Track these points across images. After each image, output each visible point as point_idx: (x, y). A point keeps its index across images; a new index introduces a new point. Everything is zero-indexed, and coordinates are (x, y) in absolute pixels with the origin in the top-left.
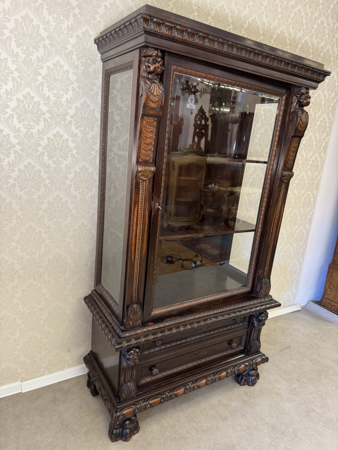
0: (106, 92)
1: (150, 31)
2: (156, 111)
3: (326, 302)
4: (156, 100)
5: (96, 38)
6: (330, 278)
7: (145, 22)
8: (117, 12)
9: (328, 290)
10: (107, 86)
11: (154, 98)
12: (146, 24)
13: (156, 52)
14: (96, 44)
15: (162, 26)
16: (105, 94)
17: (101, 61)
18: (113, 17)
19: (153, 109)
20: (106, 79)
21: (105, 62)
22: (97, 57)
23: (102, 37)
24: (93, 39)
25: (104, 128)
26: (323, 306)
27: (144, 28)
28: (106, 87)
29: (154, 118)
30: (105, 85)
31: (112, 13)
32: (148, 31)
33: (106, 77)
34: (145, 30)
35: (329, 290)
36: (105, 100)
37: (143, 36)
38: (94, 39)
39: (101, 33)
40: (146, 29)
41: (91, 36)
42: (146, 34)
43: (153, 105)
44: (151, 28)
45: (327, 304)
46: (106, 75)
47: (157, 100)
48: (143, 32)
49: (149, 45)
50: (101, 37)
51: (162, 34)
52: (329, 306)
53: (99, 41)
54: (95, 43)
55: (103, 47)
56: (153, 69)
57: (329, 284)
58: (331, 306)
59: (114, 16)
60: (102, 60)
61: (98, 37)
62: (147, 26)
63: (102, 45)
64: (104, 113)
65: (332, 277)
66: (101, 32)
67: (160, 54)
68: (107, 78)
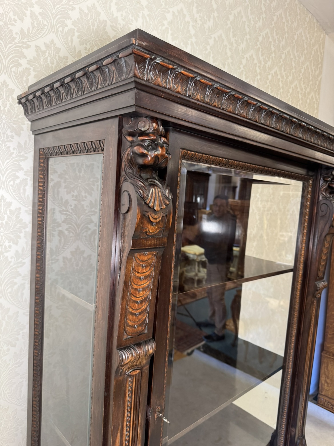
0: (42, 186)
1: (148, 84)
2: (157, 238)
3: (324, 400)
4: (158, 220)
5: (21, 95)
6: (326, 370)
7: (138, 65)
8: (57, 57)
9: (324, 385)
10: (44, 176)
11: (156, 216)
12: (139, 69)
13: (154, 125)
14: (20, 105)
15: (171, 74)
16: (41, 190)
17: (31, 132)
18: (50, 65)
19: (152, 236)
20: (42, 165)
21: (40, 136)
22: (24, 124)
23: (34, 93)
24: (15, 96)
25: (39, 247)
26: (322, 405)
27: (135, 76)
28: (41, 178)
29: (152, 252)
30: (39, 174)
31: (49, 58)
32: (144, 83)
33: (42, 161)
34: (138, 80)
35: (326, 385)
36: (41, 199)
37: (132, 94)
38: (18, 97)
39: (30, 87)
40: (140, 78)
41: (12, 91)
42: (137, 89)
43: (152, 229)
44: (149, 76)
45: (326, 403)
46: (41, 157)
47: (160, 219)
48: (133, 86)
49: (143, 111)
50: (31, 94)
51: (169, 91)
52: (329, 405)
53: (27, 100)
54: (20, 103)
55: (35, 110)
56: (152, 159)
57: (326, 378)
58: (331, 405)
59: (52, 63)
60: (33, 131)
61: (25, 93)
62: (142, 73)
63: (34, 108)
64: (39, 221)
65: (327, 369)
66: (30, 84)
67: (161, 128)
68: (43, 163)
